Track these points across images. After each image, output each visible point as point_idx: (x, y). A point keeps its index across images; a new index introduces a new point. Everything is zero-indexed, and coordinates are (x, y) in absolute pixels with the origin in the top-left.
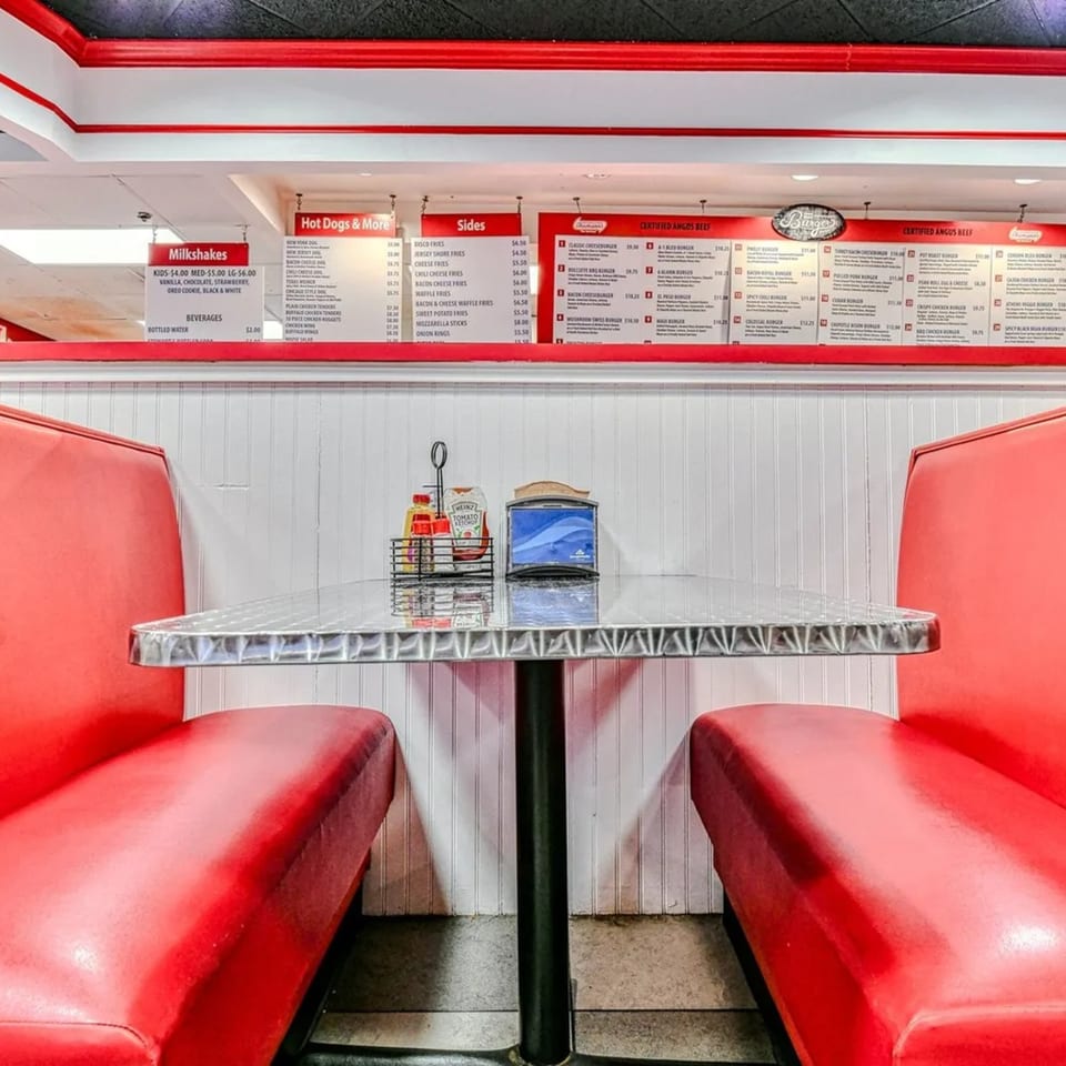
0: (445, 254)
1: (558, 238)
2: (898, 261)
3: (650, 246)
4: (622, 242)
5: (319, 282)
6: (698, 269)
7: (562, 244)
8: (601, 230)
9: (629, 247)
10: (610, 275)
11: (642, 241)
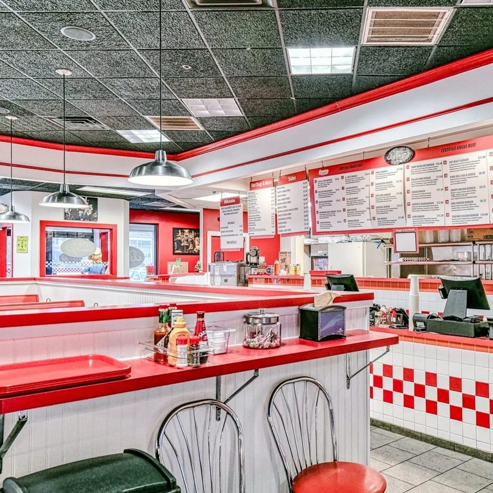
0: (285, 191)
1: (315, 179)
2: (440, 167)
3: (342, 177)
4: (333, 177)
5: (256, 206)
6: (360, 185)
7: (316, 181)
8: (327, 173)
9: (336, 179)
10: (330, 193)
11: (339, 176)
